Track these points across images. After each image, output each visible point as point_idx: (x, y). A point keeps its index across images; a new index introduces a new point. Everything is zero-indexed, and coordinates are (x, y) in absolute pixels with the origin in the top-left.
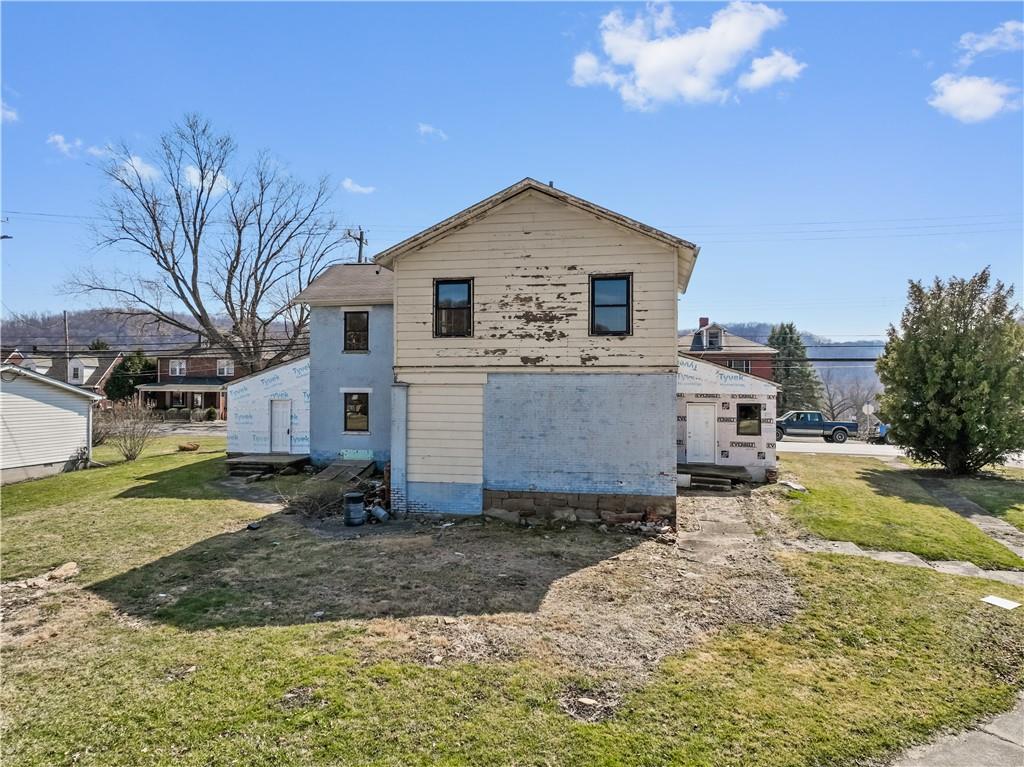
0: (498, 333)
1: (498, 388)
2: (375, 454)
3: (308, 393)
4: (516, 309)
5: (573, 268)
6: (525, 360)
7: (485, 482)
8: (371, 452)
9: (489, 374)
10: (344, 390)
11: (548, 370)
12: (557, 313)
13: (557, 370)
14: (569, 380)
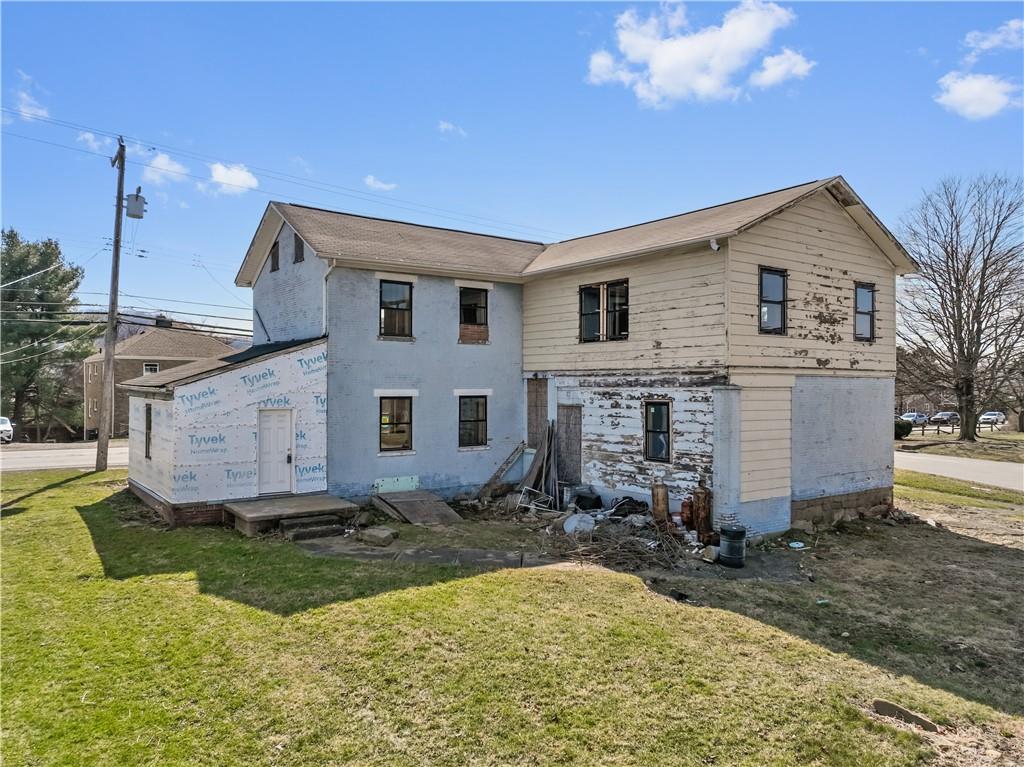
0: (804, 332)
1: (802, 391)
2: (421, 482)
3: (324, 397)
4: (814, 309)
5: (845, 273)
6: (819, 361)
7: (793, 494)
8: (416, 478)
9: (797, 376)
10: (379, 393)
11: (831, 373)
12: (837, 316)
13: (838, 373)
14: (844, 382)
